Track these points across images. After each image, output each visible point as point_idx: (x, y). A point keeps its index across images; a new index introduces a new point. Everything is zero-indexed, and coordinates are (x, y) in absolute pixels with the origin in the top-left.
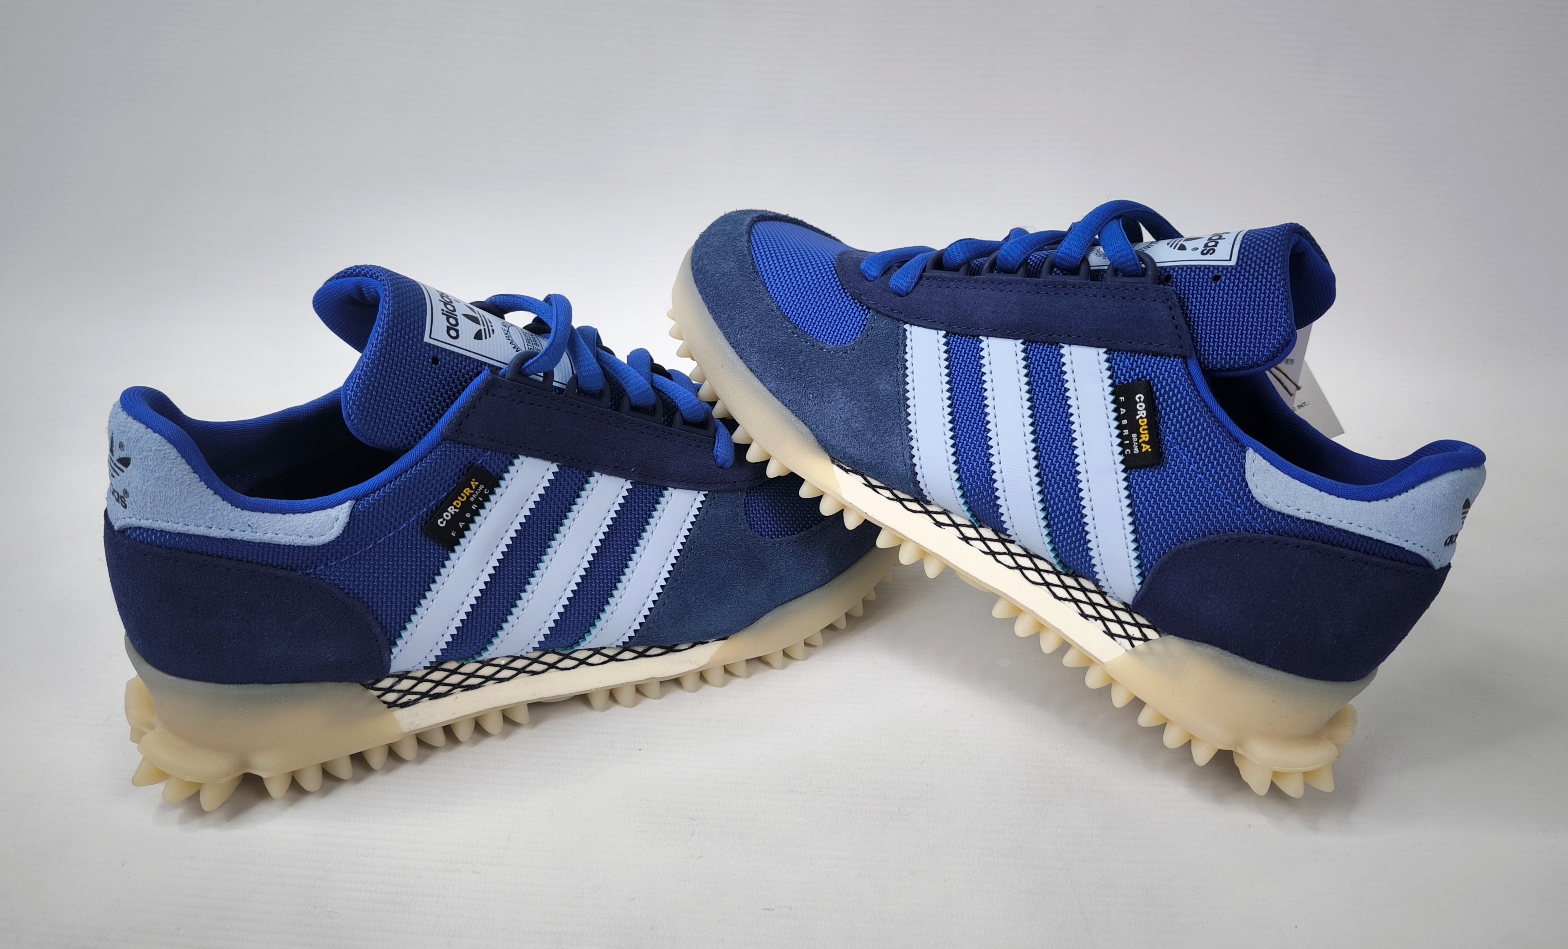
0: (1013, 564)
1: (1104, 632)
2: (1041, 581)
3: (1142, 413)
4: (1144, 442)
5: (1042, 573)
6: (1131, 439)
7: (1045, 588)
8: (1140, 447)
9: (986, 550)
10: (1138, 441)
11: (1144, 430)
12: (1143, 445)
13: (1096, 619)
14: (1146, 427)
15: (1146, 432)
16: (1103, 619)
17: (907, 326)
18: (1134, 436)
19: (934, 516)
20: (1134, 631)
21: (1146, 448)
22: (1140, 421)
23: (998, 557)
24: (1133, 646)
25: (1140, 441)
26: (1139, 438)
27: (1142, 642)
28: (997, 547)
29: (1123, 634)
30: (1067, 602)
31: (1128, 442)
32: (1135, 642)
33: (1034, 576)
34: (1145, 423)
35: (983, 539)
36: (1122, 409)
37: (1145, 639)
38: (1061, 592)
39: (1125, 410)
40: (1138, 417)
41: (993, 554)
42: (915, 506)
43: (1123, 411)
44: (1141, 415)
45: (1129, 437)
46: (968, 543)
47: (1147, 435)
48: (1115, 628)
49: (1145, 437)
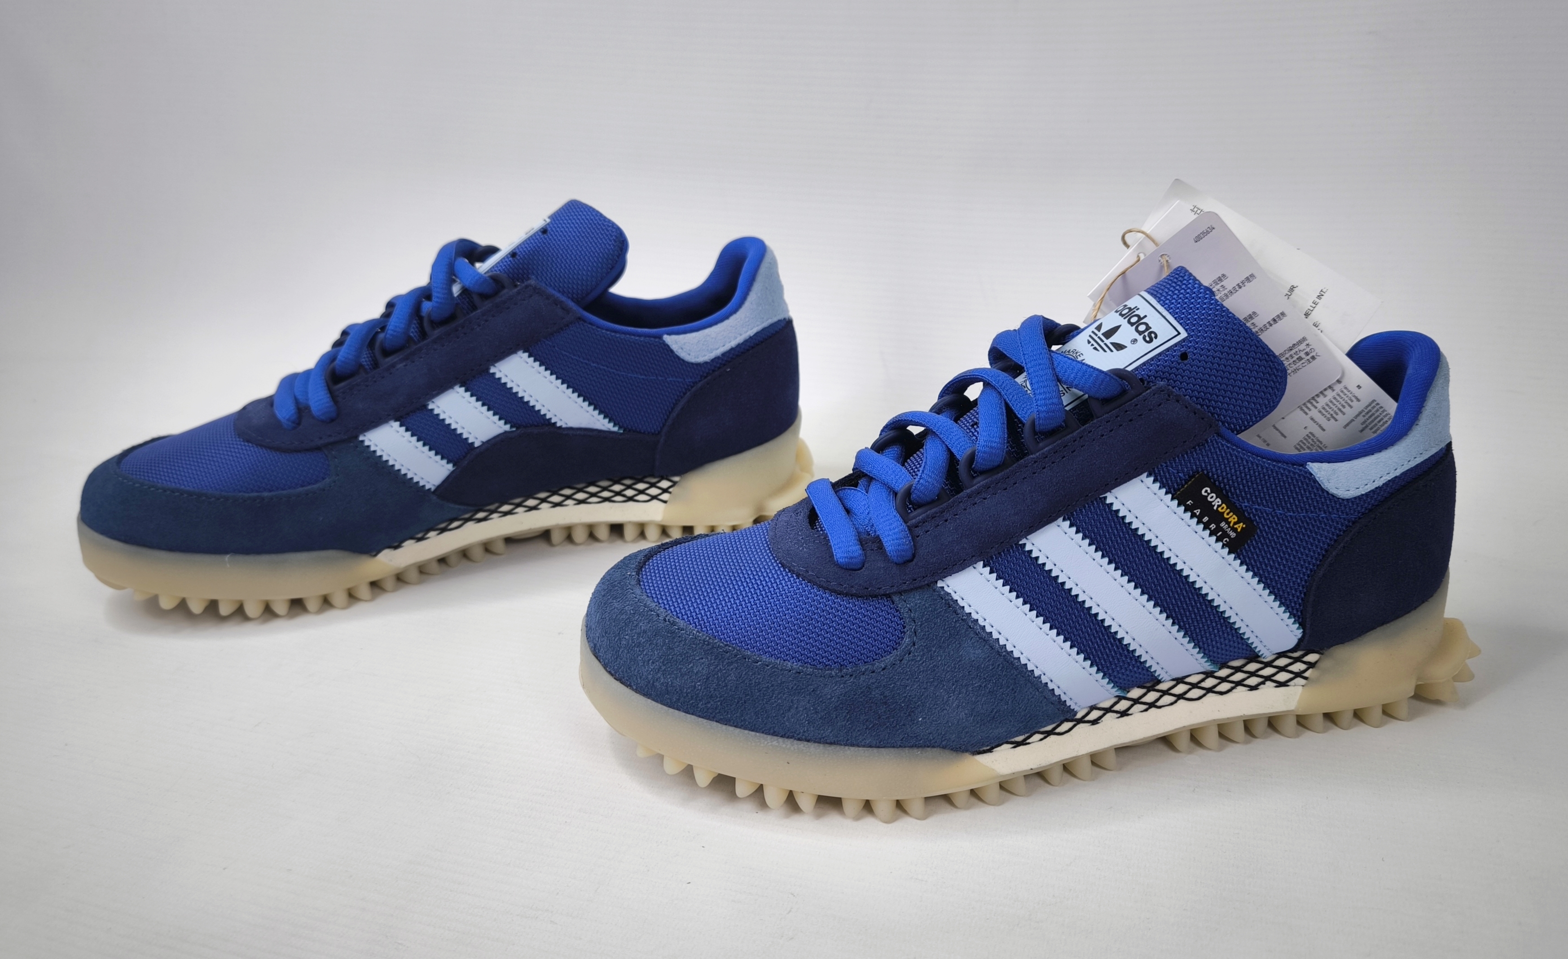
0: (1173, 699)
1: (1276, 687)
2: (1203, 692)
3: (1217, 502)
4: (1235, 523)
5: (1199, 685)
6: (1222, 529)
7: (1210, 695)
8: (1235, 530)
9: (1145, 707)
10: (1229, 527)
11: (1228, 514)
12: (1236, 526)
13: (1263, 683)
14: (1228, 510)
15: (1231, 514)
16: (1268, 678)
17: (940, 584)
18: (1223, 524)
19: (1087, 719)
20: (1298, 667)
21: (1240, 527)
22: (1220, 509)
23: (1158, 704)
24: (1306, 678)
25: (1231, 525)
26: (1228, 523)
27: (1310, 671)
28: (1151, 697)
29: (1291, 676)
30: (1234, 691)
31: (1220, 533)
32: (1306, 674)
33: (1195, 693)
34: (1225, 507)
35: (1136, 701)
36: (1195, 511)
37: (1311, 665)
38: (1225, 687)
39: (1199, 510)
40: (1215, 508)
41: (1152, 705)
42: (1066, 726)
43: (1198, 512)
44: (1217, 504)
45: (1219, 528)
46: (1128, 715)
47: (1234, 516)
48: (1282, 677)
49: (1233, 519)
